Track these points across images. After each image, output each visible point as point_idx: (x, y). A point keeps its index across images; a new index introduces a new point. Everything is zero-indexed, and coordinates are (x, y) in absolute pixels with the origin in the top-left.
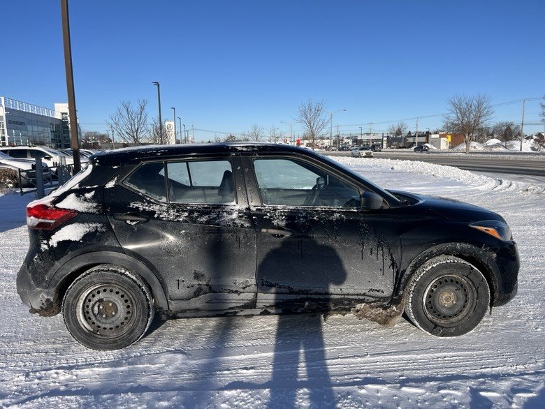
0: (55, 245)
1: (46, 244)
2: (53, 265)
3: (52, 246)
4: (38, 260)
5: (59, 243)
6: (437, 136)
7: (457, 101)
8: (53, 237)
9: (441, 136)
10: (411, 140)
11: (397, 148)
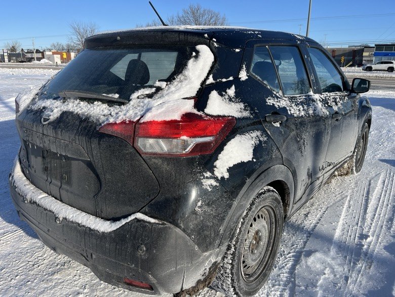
0: (226, 176)
1: (211, 178)
2: (230, 206)
3: (223, 178)
4: (206, 208)
5: (230, 170)
6: (51, 53)
7: (76, 26)
8: (217, 163)
9: (54, 53)
10: (29, 55)
11: (17, 62)
